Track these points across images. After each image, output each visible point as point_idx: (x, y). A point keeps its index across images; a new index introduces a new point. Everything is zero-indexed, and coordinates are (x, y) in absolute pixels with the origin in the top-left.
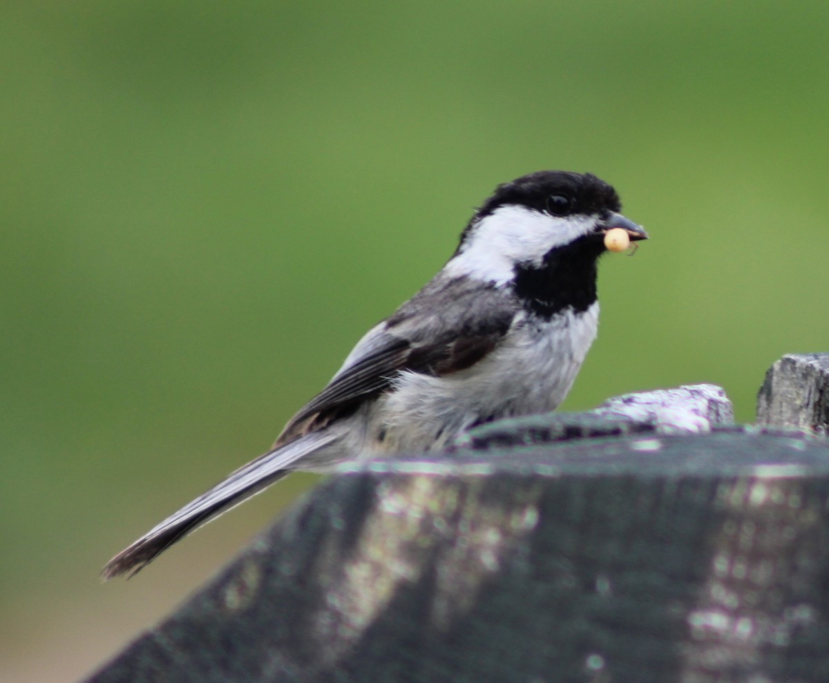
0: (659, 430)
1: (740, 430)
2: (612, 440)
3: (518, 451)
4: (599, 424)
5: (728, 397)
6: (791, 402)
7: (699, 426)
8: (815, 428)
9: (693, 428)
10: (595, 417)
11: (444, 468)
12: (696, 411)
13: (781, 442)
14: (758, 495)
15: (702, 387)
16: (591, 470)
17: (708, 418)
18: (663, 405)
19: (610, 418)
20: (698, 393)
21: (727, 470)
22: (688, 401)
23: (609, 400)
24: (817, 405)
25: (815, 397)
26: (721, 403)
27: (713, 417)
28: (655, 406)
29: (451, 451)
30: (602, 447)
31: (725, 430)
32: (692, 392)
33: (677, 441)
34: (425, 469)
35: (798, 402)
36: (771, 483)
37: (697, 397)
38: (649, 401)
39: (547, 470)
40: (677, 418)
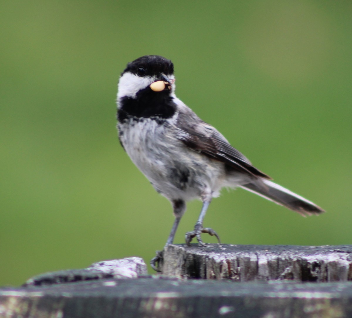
0: (115, 277)
1: (150, 277)
2: (95, 281)
3: (54, 286)
4: (89, 274)
5: (145, 262)
6: (172, 264)
7: (133, 275)
8: (182, 276)
9: (130, 276)
10: (88, 271)
11: (22, 294)
12: (131, 269)
13: (168, 282)
14: (158, 305)
15: (133, 258)
16: (86, 294)
17: (136, 271)
18: (117, 266)
19: (94, 272)
20: (132, 261)
21: (145, 295)
22: (128, 264)
23: (93, 264)
24: (183, 266)
25: (182, 263)
26: (141, 265)
27: (138, 271)
28: (113, 266)
29: (25, 286)
30: (90, 284)
31: (143, 277)
32: (129, 260)
33: (123, 282)
34: (14, 294)
35: (175, 265)
36: (164, 300)
37: (132, 263)
38: (111, 265)
39: (67, 295)
40: (123, 272)
